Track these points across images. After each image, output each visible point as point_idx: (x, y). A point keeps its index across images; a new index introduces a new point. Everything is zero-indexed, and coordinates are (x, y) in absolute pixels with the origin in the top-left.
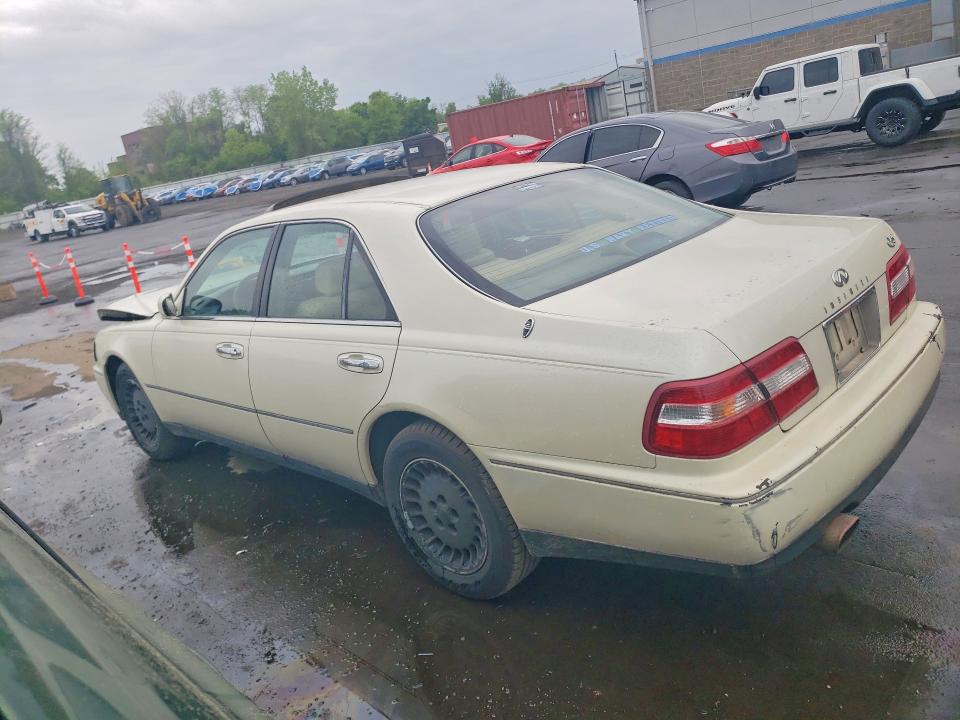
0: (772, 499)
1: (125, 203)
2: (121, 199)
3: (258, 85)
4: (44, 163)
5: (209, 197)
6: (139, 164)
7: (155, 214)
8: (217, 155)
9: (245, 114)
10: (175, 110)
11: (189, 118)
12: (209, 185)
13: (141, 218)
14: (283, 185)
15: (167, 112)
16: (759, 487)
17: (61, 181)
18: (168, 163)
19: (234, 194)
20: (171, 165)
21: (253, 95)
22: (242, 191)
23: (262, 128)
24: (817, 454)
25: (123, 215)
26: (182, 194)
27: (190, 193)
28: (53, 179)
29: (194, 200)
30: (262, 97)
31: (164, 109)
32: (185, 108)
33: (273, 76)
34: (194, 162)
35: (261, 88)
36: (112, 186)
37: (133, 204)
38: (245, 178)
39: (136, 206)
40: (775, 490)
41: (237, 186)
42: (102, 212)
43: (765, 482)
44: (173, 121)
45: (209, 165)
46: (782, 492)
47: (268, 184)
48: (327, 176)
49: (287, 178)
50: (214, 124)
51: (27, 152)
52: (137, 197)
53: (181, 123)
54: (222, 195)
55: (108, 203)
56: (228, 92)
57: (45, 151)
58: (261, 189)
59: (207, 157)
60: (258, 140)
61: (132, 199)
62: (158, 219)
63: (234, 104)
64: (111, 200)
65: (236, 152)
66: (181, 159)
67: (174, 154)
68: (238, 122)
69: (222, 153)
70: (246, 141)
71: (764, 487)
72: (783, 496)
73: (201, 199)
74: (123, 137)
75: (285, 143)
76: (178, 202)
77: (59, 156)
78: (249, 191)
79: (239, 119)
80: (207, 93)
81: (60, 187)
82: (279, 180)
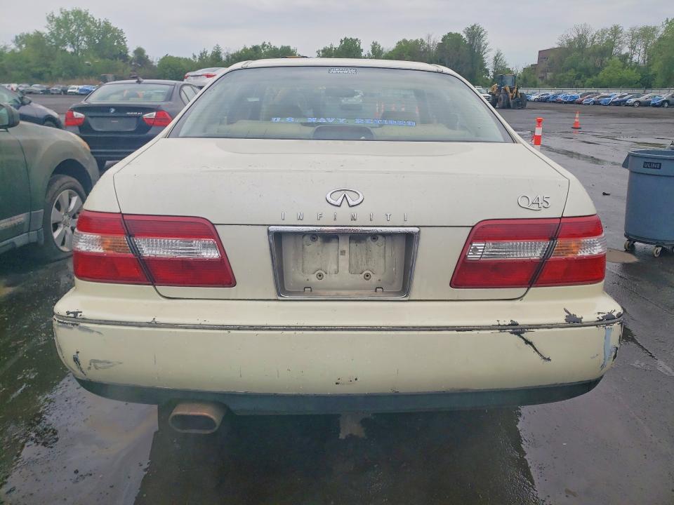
0: (75, 329)
1: (507, 93)
2: (505, 90)
3: (653, 26)
4: (486, 61)
5: (571, 103)
6: (542, 72)
7: (522, 104)
8: (597, 75)
9: (633, 48)
10: (581, 37)
11: (589, 45)
12: (575, 94)
13: (512, 105)
14: (628, 105)
15: (575, 38)
16: (68, 313)
17: (491, 74)
18: (561, 74)
19: (589, 104)
20: (562, 76)
21: (646, 33)
22: (595, 103)
23: (641, 61)
24: (150, 325)
25: (502, 101)
26: (554, 97)
27: (561, 98)
28: (487, 71)
29: (561, 102)
30: (652, 36)
31: (573, 35)
32: (589, 37)
33: (667, 19)
34: (579, 77)
35: (654, 29)
36: (503, 81)
37: (510, 94)
38: (603, 94)
39: (512, 96)
40: (82, 324)
41: (593, 99)
42: (490, 96)
43: (76, 313)
44: (577, 46)
45: (589, 81)
46: (87, 329)
47: (615, 102)
48: (666, 105)
49: (633, 100)
50: (605, 51)
51: (479, 52)
52: (515, 90)
53: (582, 48)
54: (580, 103)
55: (496, 92)
56: (626, 30)
57: (489, 53)
58: (609, 105)
59: (589, 76)
60: (632, 69)
61: (511, 91)
62: (522, 108)
63: (627, 39)
64: (499, 89)
65: (611, 75)
66: (571, 73)
67: (567, 70)
68: (623, 52)
69: (601, 73)
70: (623, 68)
71: (72, 315)
72: (87, 334)
73: (565, 103)
74: (540, 52)
75: (655, 75)
76: (550, 102)
77: (495, 58)
78: (600, 104)
79: (626, 50)
80: (609, 28)
81: (489, 78)
82: (626, 101)
